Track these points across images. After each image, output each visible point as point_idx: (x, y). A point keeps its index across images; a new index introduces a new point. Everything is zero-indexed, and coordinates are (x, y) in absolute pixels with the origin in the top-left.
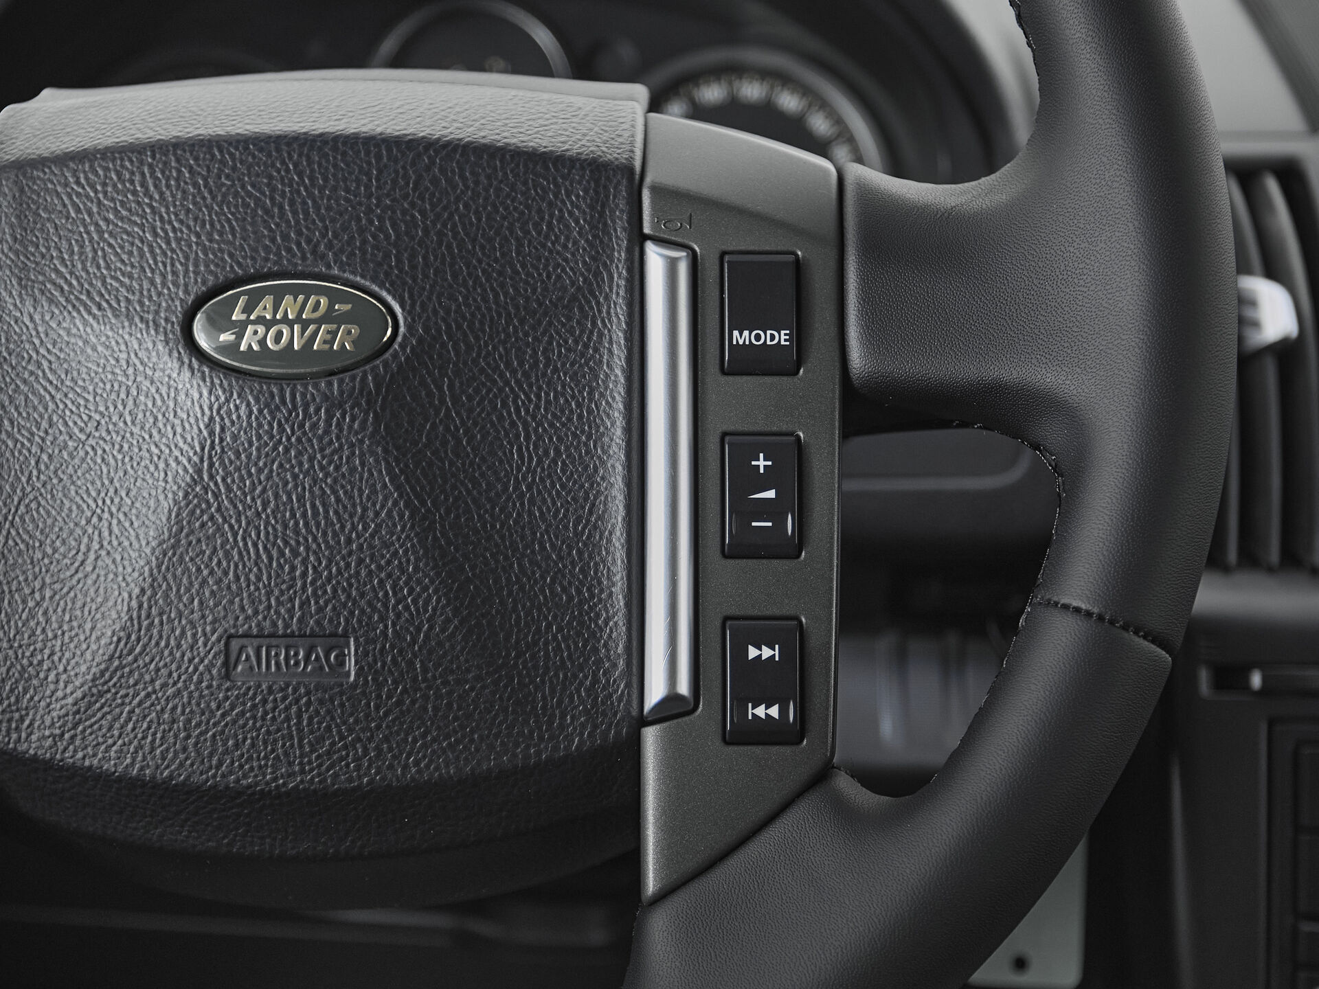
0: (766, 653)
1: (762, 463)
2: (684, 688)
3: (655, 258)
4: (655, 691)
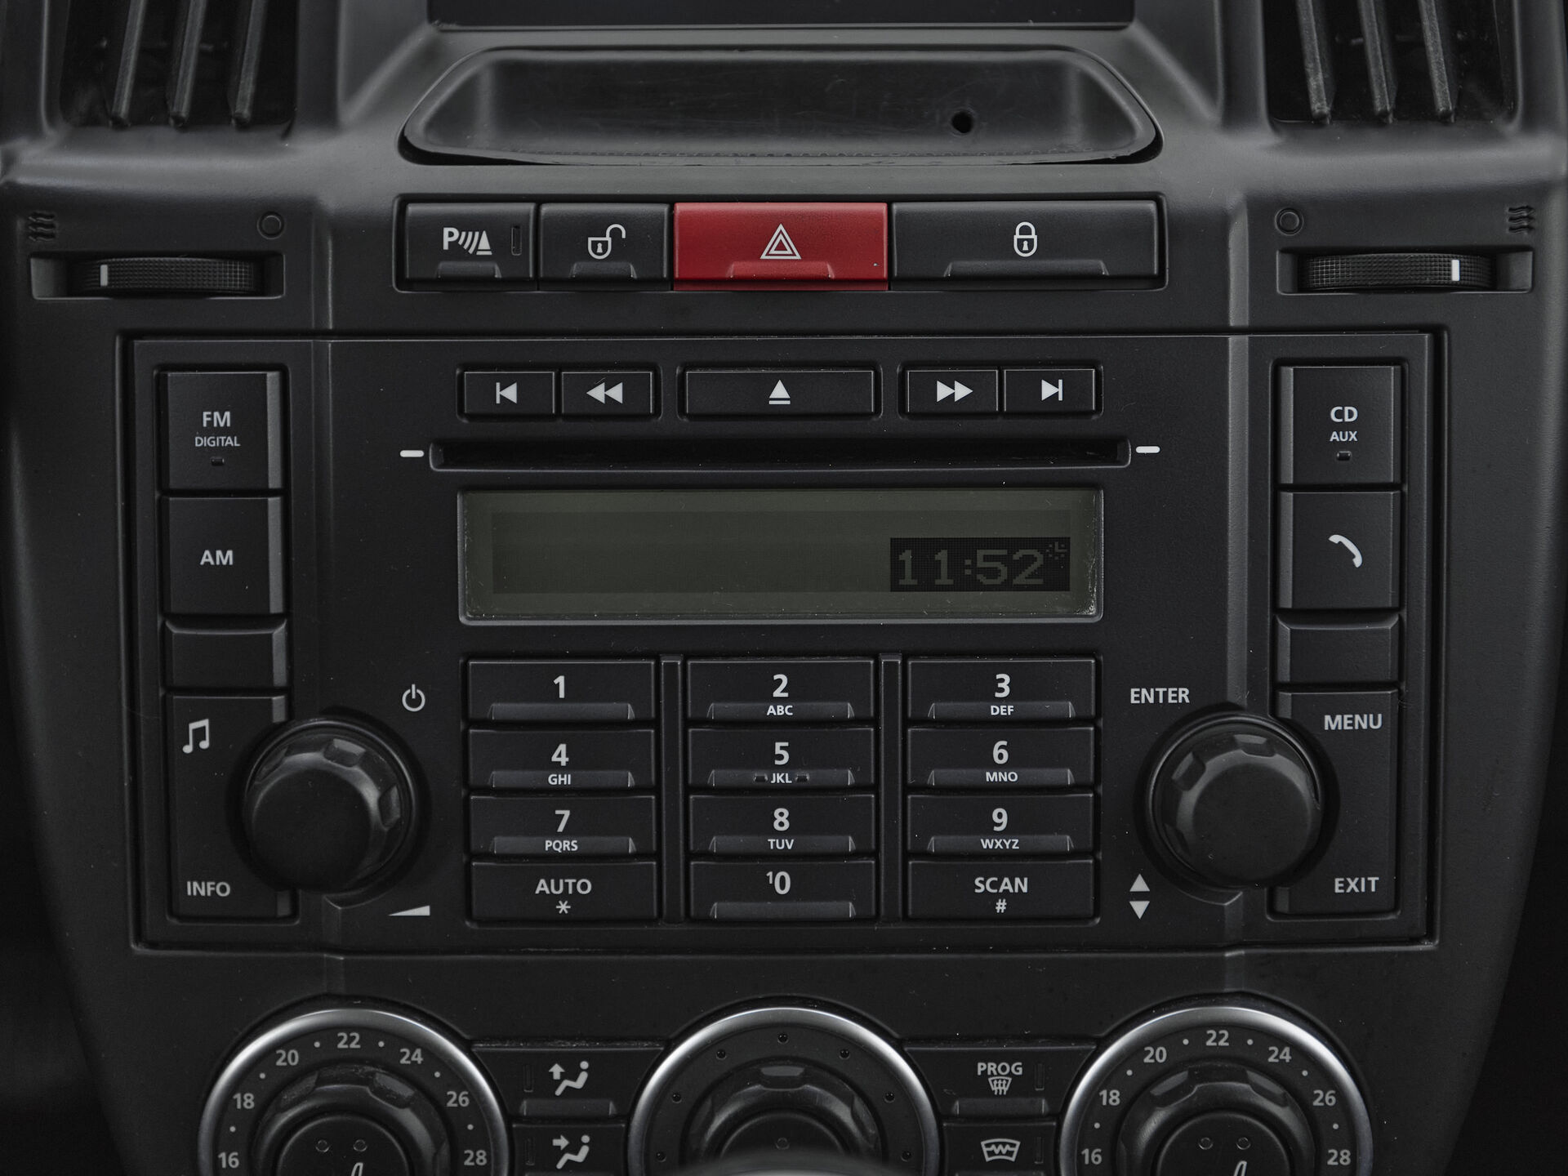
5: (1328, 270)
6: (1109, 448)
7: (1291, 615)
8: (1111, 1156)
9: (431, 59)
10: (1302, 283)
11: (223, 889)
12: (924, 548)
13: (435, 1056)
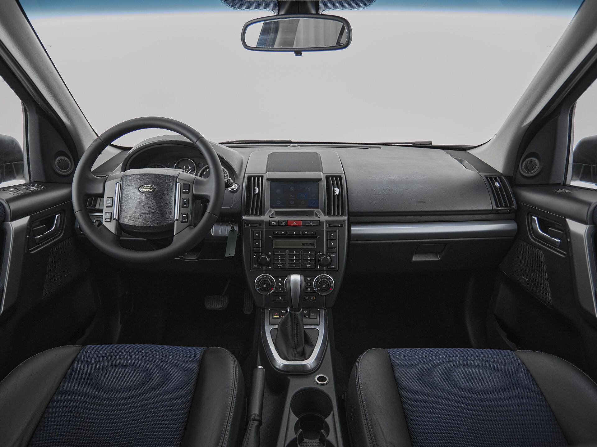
0: (185, 216)
1: (185, 200)
2: (178, 218)
3: (178, 184)
4: (175, 218)
5: (332, 225)
6: (316, 237)
7: (328, 248)
8: (317, 285)
9: (270, 211)
10: (329, 226)
11: (257, 266)
12: (304, 243)
13: (271, 277)
